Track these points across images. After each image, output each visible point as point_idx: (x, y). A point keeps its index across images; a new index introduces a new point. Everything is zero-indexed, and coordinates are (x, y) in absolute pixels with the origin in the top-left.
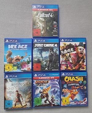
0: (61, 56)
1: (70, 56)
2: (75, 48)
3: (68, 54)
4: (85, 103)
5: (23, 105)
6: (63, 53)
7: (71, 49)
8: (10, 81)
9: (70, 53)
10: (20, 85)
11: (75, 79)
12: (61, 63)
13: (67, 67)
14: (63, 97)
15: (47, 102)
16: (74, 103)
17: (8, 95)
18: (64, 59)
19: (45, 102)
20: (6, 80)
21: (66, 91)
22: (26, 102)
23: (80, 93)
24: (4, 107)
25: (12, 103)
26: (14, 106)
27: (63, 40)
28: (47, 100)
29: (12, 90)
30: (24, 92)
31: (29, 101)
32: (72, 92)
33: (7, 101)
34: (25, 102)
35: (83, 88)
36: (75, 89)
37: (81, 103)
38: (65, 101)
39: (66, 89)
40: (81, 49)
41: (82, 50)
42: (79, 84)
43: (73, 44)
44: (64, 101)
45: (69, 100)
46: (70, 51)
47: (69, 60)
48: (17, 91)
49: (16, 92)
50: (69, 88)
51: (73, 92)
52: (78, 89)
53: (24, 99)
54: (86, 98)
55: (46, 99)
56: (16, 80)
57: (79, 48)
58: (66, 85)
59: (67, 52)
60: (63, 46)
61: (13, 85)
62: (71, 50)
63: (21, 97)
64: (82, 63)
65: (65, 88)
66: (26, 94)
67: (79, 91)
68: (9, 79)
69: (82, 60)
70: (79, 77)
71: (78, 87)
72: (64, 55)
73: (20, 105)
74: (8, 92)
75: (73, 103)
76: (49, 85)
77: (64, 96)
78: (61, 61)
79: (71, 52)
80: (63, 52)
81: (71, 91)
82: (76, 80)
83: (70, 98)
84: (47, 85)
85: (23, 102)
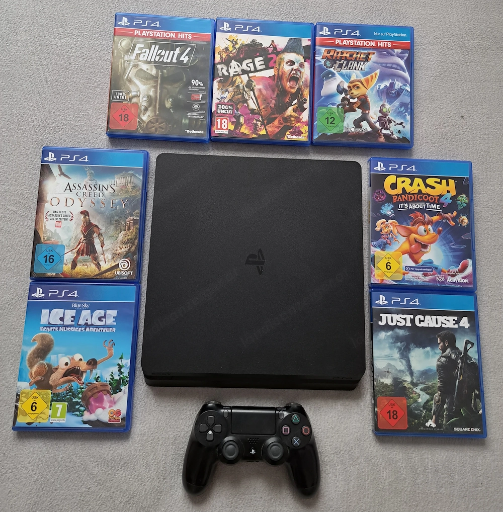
0: (215, 82)
1: (249, 85)
2: (270, 57)
3: (245, 78)
4: (466, 281)
5: (105, 266)
6: (226, 74)
7: (256, 60)
8: (62, 174)
9: (250, 75)
10: (97, 191)
11: (427, 185)
12: (214, 109)
13: (238, 125)
14: (378, 250)
15: (364, 124)
16: (420, 274)
17: (49, 226)
18: (228, 96)
19: (357, 123)
20: (45, 170)
21: (392, 228)
22: (115, 256)
23: (445, 238)
24: (32, 267)
25: (61, 257)
26: (67, 268)
27: (226, 26)
28: (364, 118)
29: (65, 209)
30: (112, 217)
31: (127, 253)
32: (413, 236)
33: (44, 248)
34: (110, 256)
35: (457, 223)
36: (424, 224)
37: (450, 279)
38: (388, 266)
39: (390, 221)
40: (292, 63)
41: (295, 67)
42: (441, 204)
43: (265, 41)
44: (382, 265)
45: (404, 265)
46: (252, 69)
47: (246, 101)
48: (85, 213)
49: (82, 217)
50: (401, 217)
51: (416, 233)
52: (436, 224)
53: (110, 246)
54: (470, 261)
55: (358, 114)
56: (82, 171)
57: (286, 60)
58: (392, 206)
59: (238, 70)
60: (227, 49)
61: (72, 187)
62: (257, 64)
63: (100, 235)
64: (294, 114)
65: (387, 218)
66: (116, 227)
67: (439, 232)
68: (60, 168)
69: (295, 101)
70: (438, 180)
71: (435, 218)
72: (227, 81)
73: (93, 266)
74: (51, 213)
75: (417, 277)
76: (372, 70)
77: (383, 247)
78: (215, 101)
79: (256, 71)
80: (225, 68)
81: (411, 232)
82: (429, 190)
83: (407, 256)
84: (365, 66)
85: (103, 254)
